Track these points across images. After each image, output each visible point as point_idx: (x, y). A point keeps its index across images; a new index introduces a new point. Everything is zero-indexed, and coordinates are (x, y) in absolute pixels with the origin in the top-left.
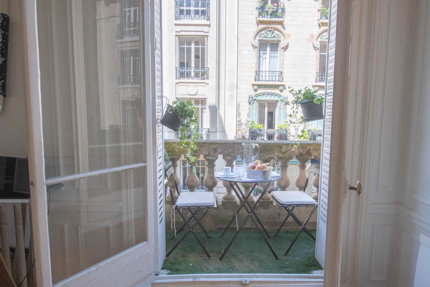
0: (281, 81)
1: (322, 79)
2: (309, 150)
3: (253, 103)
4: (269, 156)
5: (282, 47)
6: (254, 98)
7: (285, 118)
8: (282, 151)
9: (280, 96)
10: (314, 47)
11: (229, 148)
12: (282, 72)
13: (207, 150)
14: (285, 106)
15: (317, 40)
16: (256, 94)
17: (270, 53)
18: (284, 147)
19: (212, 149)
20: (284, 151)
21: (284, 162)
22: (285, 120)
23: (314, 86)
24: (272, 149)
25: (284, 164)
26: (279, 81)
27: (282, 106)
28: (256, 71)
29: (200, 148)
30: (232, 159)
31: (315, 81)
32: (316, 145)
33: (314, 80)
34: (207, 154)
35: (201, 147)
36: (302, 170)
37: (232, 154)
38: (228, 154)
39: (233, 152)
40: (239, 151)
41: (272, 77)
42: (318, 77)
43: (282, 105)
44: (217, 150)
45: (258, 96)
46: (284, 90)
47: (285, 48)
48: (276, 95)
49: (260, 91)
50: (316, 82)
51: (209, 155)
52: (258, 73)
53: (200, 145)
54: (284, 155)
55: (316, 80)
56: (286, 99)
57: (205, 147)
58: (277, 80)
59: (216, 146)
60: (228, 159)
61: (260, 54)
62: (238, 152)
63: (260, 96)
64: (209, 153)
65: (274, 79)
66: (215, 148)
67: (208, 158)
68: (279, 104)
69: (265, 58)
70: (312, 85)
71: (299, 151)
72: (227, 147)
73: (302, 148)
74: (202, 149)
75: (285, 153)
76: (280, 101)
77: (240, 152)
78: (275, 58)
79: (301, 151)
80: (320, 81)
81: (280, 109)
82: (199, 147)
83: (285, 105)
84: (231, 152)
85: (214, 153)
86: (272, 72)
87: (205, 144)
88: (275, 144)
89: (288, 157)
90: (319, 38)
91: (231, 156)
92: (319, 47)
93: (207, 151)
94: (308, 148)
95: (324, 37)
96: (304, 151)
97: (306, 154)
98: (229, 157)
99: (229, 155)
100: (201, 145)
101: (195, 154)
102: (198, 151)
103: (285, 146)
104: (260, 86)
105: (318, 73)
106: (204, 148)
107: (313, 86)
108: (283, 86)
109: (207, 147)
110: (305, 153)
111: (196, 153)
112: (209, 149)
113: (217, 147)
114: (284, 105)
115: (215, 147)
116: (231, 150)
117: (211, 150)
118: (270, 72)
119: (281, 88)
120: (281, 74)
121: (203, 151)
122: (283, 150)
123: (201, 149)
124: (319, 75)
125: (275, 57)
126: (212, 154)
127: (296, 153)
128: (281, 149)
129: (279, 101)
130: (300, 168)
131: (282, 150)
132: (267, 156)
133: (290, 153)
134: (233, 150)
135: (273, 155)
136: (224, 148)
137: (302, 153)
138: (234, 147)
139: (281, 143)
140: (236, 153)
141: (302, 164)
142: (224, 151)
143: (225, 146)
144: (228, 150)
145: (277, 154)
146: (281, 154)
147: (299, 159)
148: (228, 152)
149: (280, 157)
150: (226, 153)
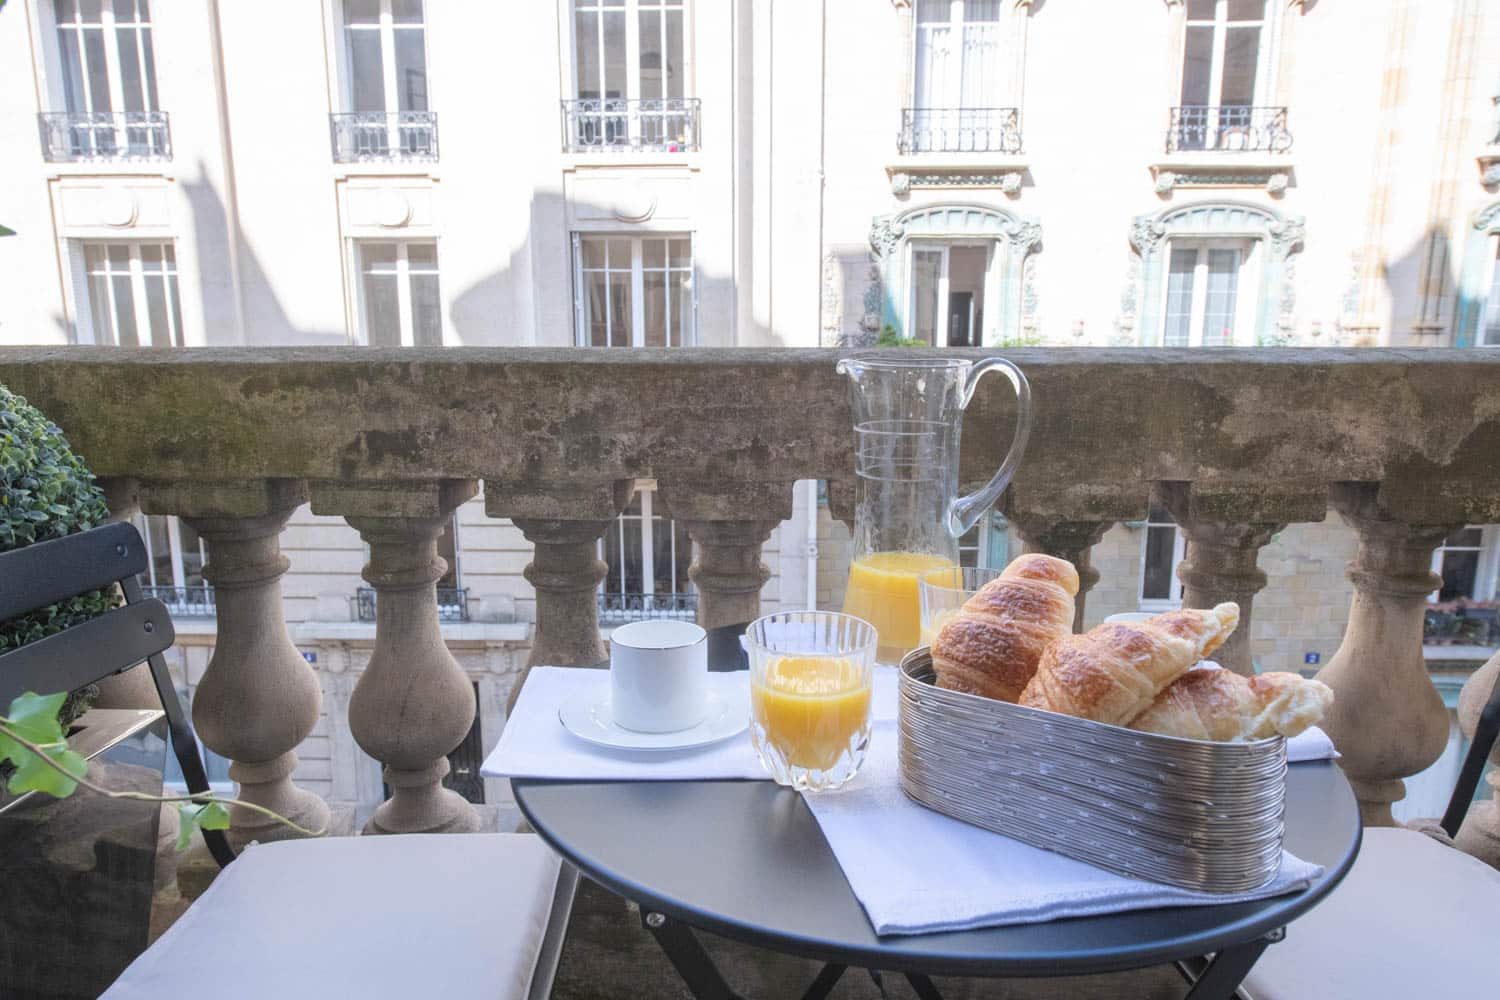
0: (1013, 152)
1: (1193, 135)
3: (890, 252)
4: (1100, 490)
6: (896, 228)
7: (1028, 312)
8: (1229, 438)
9: (1005, 217)
11: (718, 413)
12: (1015, 112)
13: (517, 434)
14: (1028, 260)
16: (901, 210)
17: (964, 29)
18: (1247, 398)
19: (554, 429)
20: (1240, 441)
21: (1236, 542)
22: (1027, 323)
23: (1156, 168)
24: (1132, 419)
25: (1230, 563)
26: (1002, 150)
27: (1017, 259)
28: (904, 111)
29: (450, 413)
31: (1165, 149)
33: (1158, 142)
34: (515, 474)
35: (456, 404)
36: (1392, 611)
37: (745, 469)
38: (712, 467)
39: (759, 452)
40: (813, 445)
41: (974, 134)
42: (1176, 128)
43: (1014, 256)
44: (605, 437)
45: (914, 218)
46: (1025, 191)
47: (1030, 1)
48: (991, 213)
49: (922, 196)
50: (1167, 153)
51: (530, 483)
52: (913, 117)
53: (442, 390)
54: (1245, 475)
55: (1168, 143)
56: (1031, 231)
57: (492, 408)
58: (995, 145)
59: (595, 396)
60: (714, 516)
61: (920, 32)
62: (806, 456)
63: (921, 220)
64: (534, 464)
65: (980, 146)
66: (582, 414)
67: (527, 504)
68: (1000, 250)
69: (943, 50)
70: (1151, 164)
71: (1390, 441)
72: (695, 405)
73: (1428, 408)
74: (459, 427)
75: (1250, 456)
76: (1006, 240)
77: (821, 451)
78: (986, 49)
79: (1416, 439)
80: (1182, 145)
81: (1006, 272)
82: (436, 408)
83: (1028, 254)
84: (732, 456)
85: (575, 467)
86: (974, 110)
87: (490, 382)
88: (1156, 367)
89: (1278, 497)
91: (731, 486)
93: (508, 442)
96: (1439, 438)
97: (1456, 469)
98: (721, 502)
99: (715, 480)
100: (458, 394)
101: (403, 474)
102: (426, 441)
103: (1255, 393)
104: (920, 174)
105: (1177, 112)
106: (488, 420)
107: (1151, 169)
108: (1022, 171)
109: (508, 409)
111: (413, 460)
112: (531, 425)
113: (606, 408)
114: (1022, 258)
115: (589, 407)
116: (731, 428)
117: (544, 432)
118: (964, 113)
119: (1011, 181)
120: (1013, 117)
121: (477, 444)
122: (1239, 430)
123: (458, 420)
124: (1181, 122)
125: (986, 44)
126: (553, 472)
127: (1361, 461)
128: (1220, 417)
129: (999, 240)
130: (1375, 599)
131: (1227, 426)
132: (1081, 489)
133: (1300, 462)
134: (758, 429)
135: (1132, 481)
136: (672, 410)
137: (1419, 455)
138: (759, 402)
139: (1217, 365)
140: (785, 456)
141: (1401, 556)
142: (673, 439)
143: (682, 398)
144: (709, 436)
145: (1173, 465)
146: (1211, 472)
147: (1385, 516)
148: (705, 450)
149: (1203, 499)
150: (692, 465)
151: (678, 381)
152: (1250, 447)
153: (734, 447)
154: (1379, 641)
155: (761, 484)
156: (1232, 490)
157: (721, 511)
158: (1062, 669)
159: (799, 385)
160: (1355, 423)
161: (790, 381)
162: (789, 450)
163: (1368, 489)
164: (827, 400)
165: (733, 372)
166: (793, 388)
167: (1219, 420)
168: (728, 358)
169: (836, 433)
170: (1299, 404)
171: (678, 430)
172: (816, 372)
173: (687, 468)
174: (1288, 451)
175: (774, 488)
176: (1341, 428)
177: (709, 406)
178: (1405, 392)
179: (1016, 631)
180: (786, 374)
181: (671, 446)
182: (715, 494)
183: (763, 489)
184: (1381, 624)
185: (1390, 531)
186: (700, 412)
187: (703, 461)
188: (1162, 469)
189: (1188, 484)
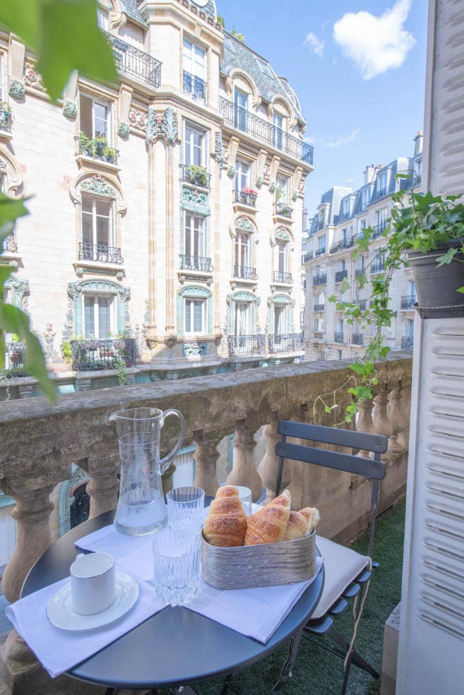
0: (13, 252)
1: (89, 254)
2: (266, 399)
5: (10, 187)
8: (211, 413)
10: (73, 199)
11: (36, 439)
14: (24, 298)
15: (76, 187)
18: (215, 400)
20: (214, 413)
23: (75, 265)
24: (186, 412)
27: (19, 298)
30: (49, 484)
32: (277, 383)
33: (75, 255)
36: (248, 454)
37: (51, 462)
38: (34, 466)
39: (56, 453)
40: (80, 446)
42: (82, 251)
43: (17, 296)
46: (20, 269)
47: (16, 188)
50: (79, 259)
54: (217, 424)
55: (79, 256)
56: (24, 286)
60: (36, 487)
68: (10, 294)
70: (73, 263)
71: (247, 407)
72: (24, 438)
73: (253, 395)
75: (217, 418)
76: (13, 289)
77: (83, 446)
79: (252, 405)
80: (85, 258)
83: (24, 296)
84: (44, 458)
90: (79, 185)
91: (44, 472)
92: (80, 199)
94: (264, 393)
95: (88, 186)
96: (255, 403)
97: (260, 411)
98: (39, 480)
99: (36, 471)
105: (82, 245)
107: (73, 265)
108: (18, 260)
110: (258, 409)
114: (21, 297)
116: (42, 445)
119: (14, 263)
120: (12, 236)
122: (213, 410)
124: (84, 248)
127: (241, 413)
129: (9, 289)
130: (243, 451)
131: (211, 409)
133: (228, 417)
134: (55, 444)
135: (188, 432)
136: (12, 443)
137: (252, 410)
138: (55, 431)
139: (206, 391)
140: (68, 452)
141: (248, 437)
142: (14, 457)
143: (18, 436)
144: (32, 451)
145: (198, 425)
146: (208, 425)
147: (247, 428)
148: (30, 458)
149: (206, 434)
150: (24, 466)
151: (15, 429)
152: (216, 415)
153: (45, 454)
154: (245, 463)
155: (58, 467)
156: (214, 429)
157: (41, 485)
158: (265, 528)
159: (72, 421)
160: (239, 402)
161: (68, 420)
162: (70, 449)
163: (243, 421)
164: (85, 424)
165: (42, 420)
166: (70, 422)
167: (208, 408)
168: (39, 413)
169: (89, 438)
170: (227, 399)
171: (16, 452)
172: (79, 414)
173: (22, 469)
174: (225, 413)
175: (63, 468)
176: (236, 405)
177: (32, 437)
178: (248, 391)
179: (236, 517)
180: (66, 417)
181: (12, 460)
182: (36, 477)
183: (59, 469)
184: (245, 458)
185: (246, 431)
186: (27, 441)
187: (29, 463)
188: (195, 427)
189: (202, 430)
